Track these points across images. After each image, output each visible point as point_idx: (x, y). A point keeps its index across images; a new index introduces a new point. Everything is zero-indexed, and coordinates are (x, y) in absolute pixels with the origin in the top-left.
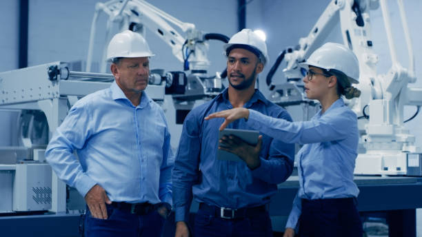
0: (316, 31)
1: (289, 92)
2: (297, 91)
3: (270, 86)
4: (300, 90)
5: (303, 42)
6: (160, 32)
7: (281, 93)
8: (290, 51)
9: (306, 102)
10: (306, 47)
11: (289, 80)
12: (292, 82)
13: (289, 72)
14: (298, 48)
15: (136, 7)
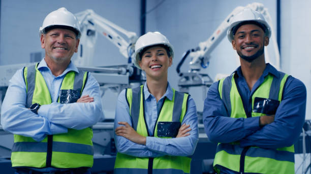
0: (213, 39)
1: (193, 77)
2: (198, 77)
3: (179, 74)
4: (200, 76)
5: (202, 45)
6: (110, 37)
7: (187, 78)
8: (193, 51)
9: (204, 85)
10: (205, 49)
11: (192, 70)
12: (195, 72)
13: (193, 64)
14: (198, 49)
15: (91, 19)
